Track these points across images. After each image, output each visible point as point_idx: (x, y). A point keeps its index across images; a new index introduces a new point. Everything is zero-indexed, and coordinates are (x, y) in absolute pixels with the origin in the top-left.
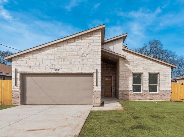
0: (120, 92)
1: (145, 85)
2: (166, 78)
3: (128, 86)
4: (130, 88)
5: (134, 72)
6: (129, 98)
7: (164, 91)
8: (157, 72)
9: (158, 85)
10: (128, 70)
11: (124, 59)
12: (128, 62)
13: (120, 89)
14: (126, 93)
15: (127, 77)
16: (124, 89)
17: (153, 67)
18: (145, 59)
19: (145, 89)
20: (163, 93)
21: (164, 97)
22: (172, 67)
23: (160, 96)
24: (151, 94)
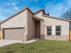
0: (41, 35)
1: (54, 32)
2: (66, 28)
3: (44, 32)
4: (46, 33)
5: (47, 26)
6: (45, 38)
7: (64, 35)
8: (60, 25)
9: (61, 32)
10: (45, 25)
11: (43, 20)
12: (44, 21)
13: (41, 34)
14: (44, 36)
15: (44, 28)
16: (43, 34)
17: (58, 22)
18: (53, 19)
19: (53, 34)
20: (64, 36)
21: (65, 38)
22: (69, 21)
23: (62, 38)
24: (57, 36)
